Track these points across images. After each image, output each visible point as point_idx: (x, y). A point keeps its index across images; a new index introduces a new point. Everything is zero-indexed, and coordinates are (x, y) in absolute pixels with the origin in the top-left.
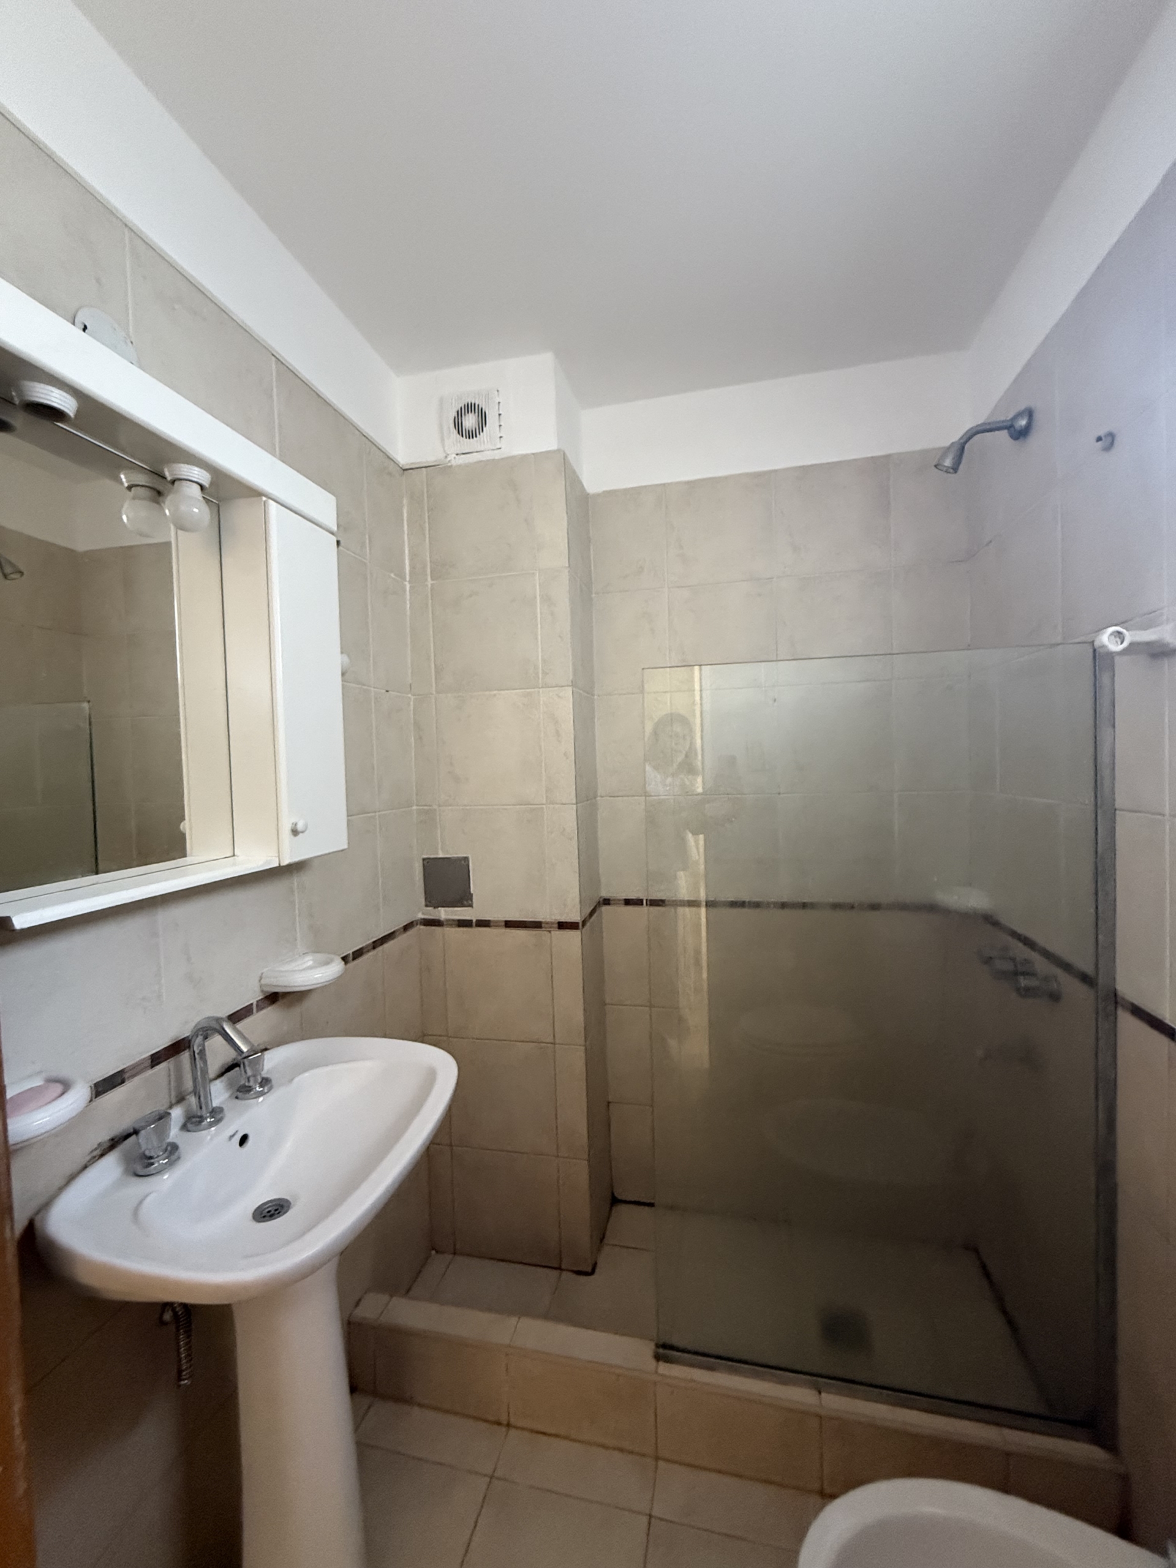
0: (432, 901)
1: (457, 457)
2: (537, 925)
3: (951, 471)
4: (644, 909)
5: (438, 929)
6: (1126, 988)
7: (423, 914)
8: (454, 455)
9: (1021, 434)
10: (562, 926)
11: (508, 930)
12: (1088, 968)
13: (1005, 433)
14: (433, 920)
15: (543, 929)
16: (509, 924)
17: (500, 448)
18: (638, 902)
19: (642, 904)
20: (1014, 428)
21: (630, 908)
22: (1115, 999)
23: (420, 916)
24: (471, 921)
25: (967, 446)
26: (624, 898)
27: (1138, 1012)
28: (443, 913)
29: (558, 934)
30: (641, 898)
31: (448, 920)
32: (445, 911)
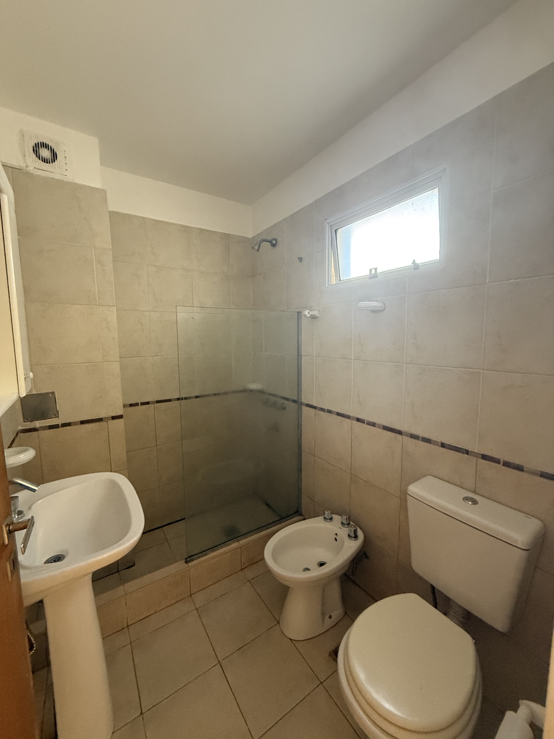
0: (27, 418)
1: (34, 169)
2: (100, 420)
3: (257, 251)
4: (140, 407)
5: (35, 433)
6: (304, 400)
7: (22, 426)
8: (33, 168)
9: (274, 245)
10: (114, 418)
11: (83, 425)
12: (296, 398)
13: (269, 243)
14: (30, 429)
15: (103, 421)
16: (82, 422)
17: (66, 176)
18: (137, 404)
19: (138, 405)
20: (272, 243)
21: (133, 408)
22: (302, 404)
23: (20, 428)
24: (58, 425)
25: (261, 244)
26: (130, 403)
27: (308, 405)
28: (37, 424)
29: (112, 422)
30: (138, 402)
31: (41, 427)
32: (39, 423)
